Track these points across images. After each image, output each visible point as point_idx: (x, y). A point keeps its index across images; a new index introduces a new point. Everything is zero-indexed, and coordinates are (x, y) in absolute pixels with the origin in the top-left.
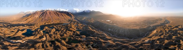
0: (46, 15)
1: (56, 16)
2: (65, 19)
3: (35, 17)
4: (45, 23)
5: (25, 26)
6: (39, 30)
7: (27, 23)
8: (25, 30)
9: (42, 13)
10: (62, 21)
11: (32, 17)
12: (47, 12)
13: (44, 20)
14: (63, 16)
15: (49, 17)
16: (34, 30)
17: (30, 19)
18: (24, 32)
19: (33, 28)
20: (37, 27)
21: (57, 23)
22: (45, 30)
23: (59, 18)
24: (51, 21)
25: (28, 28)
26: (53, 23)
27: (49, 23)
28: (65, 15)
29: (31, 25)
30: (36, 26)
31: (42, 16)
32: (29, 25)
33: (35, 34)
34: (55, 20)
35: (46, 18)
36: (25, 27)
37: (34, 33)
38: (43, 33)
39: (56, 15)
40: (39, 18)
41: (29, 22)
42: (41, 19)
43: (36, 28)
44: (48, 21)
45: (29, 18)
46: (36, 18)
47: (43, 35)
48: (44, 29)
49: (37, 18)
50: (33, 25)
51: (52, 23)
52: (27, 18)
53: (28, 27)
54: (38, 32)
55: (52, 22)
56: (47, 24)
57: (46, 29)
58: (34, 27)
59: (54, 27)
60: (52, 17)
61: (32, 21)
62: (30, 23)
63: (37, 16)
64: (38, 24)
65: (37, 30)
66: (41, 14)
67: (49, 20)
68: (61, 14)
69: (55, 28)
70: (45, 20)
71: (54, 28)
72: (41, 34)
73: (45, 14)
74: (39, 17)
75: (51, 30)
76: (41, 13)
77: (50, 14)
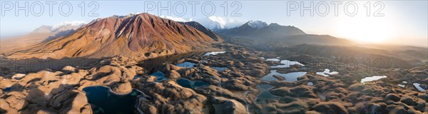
0: (142, 27)
1: (172, 32)
2: (201, 43)
3: (98, 34)
4: (147, 54)
9: (124, 23)
10: (197, 45)
11: (87, 35)
12: (142, 17)
13: (136, 43)
14: (192, 33)
15: (152, 35)
17: (81, 43)
21: (185, 52)
23: (183, 38)
24: (165, 47)
26: (173, 52)
27: (163, 54)
28: (198, 31)
31: (125, 33)
34: (176, 45)
35: (144, 37)
40: (116, 37)
41: (79, 52)
42: (124, 42)
44: (153, 49)
45: (74, 40)
46: (101, 37)
49: (106, 38)
51: (170, 53)
52: (66, 40)
55: (169, 48)
60: (162, 34)
61: (89, 48)
62: (82, 55)
63: (106, 33)
66: (118, 26)
67: (156, 44)
68: (185, 27)
70: (140, 44)
73: (135, 24)
74: (114, 35)
76: (119, 23)
77: (154, 25)
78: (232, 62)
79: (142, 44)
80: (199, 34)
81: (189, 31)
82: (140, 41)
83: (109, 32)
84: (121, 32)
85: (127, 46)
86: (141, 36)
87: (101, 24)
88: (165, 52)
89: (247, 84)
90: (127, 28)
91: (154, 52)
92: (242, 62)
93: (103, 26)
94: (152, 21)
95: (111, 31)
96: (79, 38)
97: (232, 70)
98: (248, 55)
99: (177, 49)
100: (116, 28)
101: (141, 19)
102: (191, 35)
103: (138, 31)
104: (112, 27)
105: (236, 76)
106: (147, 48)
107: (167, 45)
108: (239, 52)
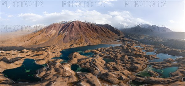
0: (73, 29)
1: (92, 32)
2: (109, 37)
3: (49, 33)
4: (71, 45)
5: (25, 50)
6: (58, 63)
7: (31, 44)
8: (17, 62)
9: (65, 26)
11: (44, 33)
12: (74, 23)
13: (68, 38)
14: (104, 32)
15: (78, 34)
16: (43, 63)
17: (39, 38)
18: (13, 66)
19: (41, 57)
20: (54, 55)
22: (75, 61)
23: (98, 35)
24: (83, 41)
25: (28, 57)
26: (88, 44)
27: (81, 45)
28: (108, 30)
29: (39, 49)
30: (50, 53)
32: (34, 50)
33: (46, 76)
34: (92, 39)
35: (73, 35)
36: (23, 52)
37: (43, 74)
38: (73, 72)
39: (92, 30)
40: (58, 35)
41: (36, 43)
42: (61, 37)
43: (52, 56)
44: (77, 41)
45: (36, 36)
46: (51, 34)
47: (75, 79)
48: (71, 58)
49: (53, 35)
50: (44, 50)
51: (86, 45)
52: (33, 36)
53: (29, 53)
54: (57, 70)
55: (86, 41)
56: (75, 46)
57: (79, 61)
58: (46, 54)
59: (96, 54)
60: (84, 33)
61: (42, 40)
63: (53, 32)
64: (57, 47)
65: (54, 64)
66: (61, 28)
67: (79, 39)
68: (101, 28)
69: (101, 56)
70: (70, 39)
71: (98, 56)
72: (69, 77)
73: (69, 27)
74: (57, 33)
75: (93, 60)
76: (62, 26)
77: (80, 28)
78: (119, 56)
79: (71, 39)
80: (108, 32)
81: (102, 30)
82: (70, 37)
83: (55, 31)
84: (62, 32)
85: (63, 39)
86: (71, 34)
87: (52, 27)
88: (83, 44)
89: (120, 78)
90: (65, 29)
91: (76, 44)
92: (128, 56)
93: (53, 28)
94: (80, 25)
95: (56, 31)
96: (39, 35)
97: (116, 63)
98: (134, 50)
99: (91, 43)
100: (60, 30)
101: (73, 24)
102: (103, 33)
103: (71, 32)
104: (58, 29)
105: (115, 69)
106: (73, 41)
107: (85, 40)
108: (129, 46)
